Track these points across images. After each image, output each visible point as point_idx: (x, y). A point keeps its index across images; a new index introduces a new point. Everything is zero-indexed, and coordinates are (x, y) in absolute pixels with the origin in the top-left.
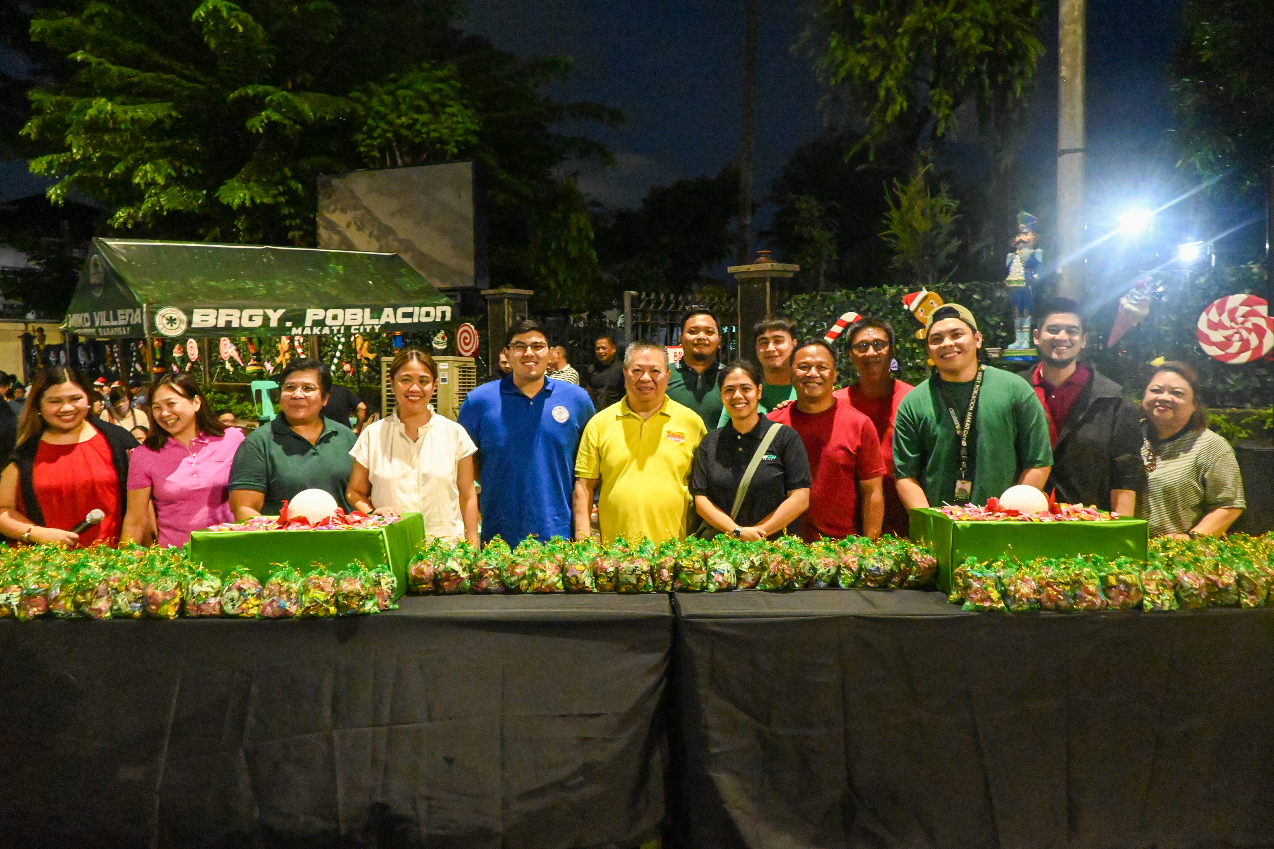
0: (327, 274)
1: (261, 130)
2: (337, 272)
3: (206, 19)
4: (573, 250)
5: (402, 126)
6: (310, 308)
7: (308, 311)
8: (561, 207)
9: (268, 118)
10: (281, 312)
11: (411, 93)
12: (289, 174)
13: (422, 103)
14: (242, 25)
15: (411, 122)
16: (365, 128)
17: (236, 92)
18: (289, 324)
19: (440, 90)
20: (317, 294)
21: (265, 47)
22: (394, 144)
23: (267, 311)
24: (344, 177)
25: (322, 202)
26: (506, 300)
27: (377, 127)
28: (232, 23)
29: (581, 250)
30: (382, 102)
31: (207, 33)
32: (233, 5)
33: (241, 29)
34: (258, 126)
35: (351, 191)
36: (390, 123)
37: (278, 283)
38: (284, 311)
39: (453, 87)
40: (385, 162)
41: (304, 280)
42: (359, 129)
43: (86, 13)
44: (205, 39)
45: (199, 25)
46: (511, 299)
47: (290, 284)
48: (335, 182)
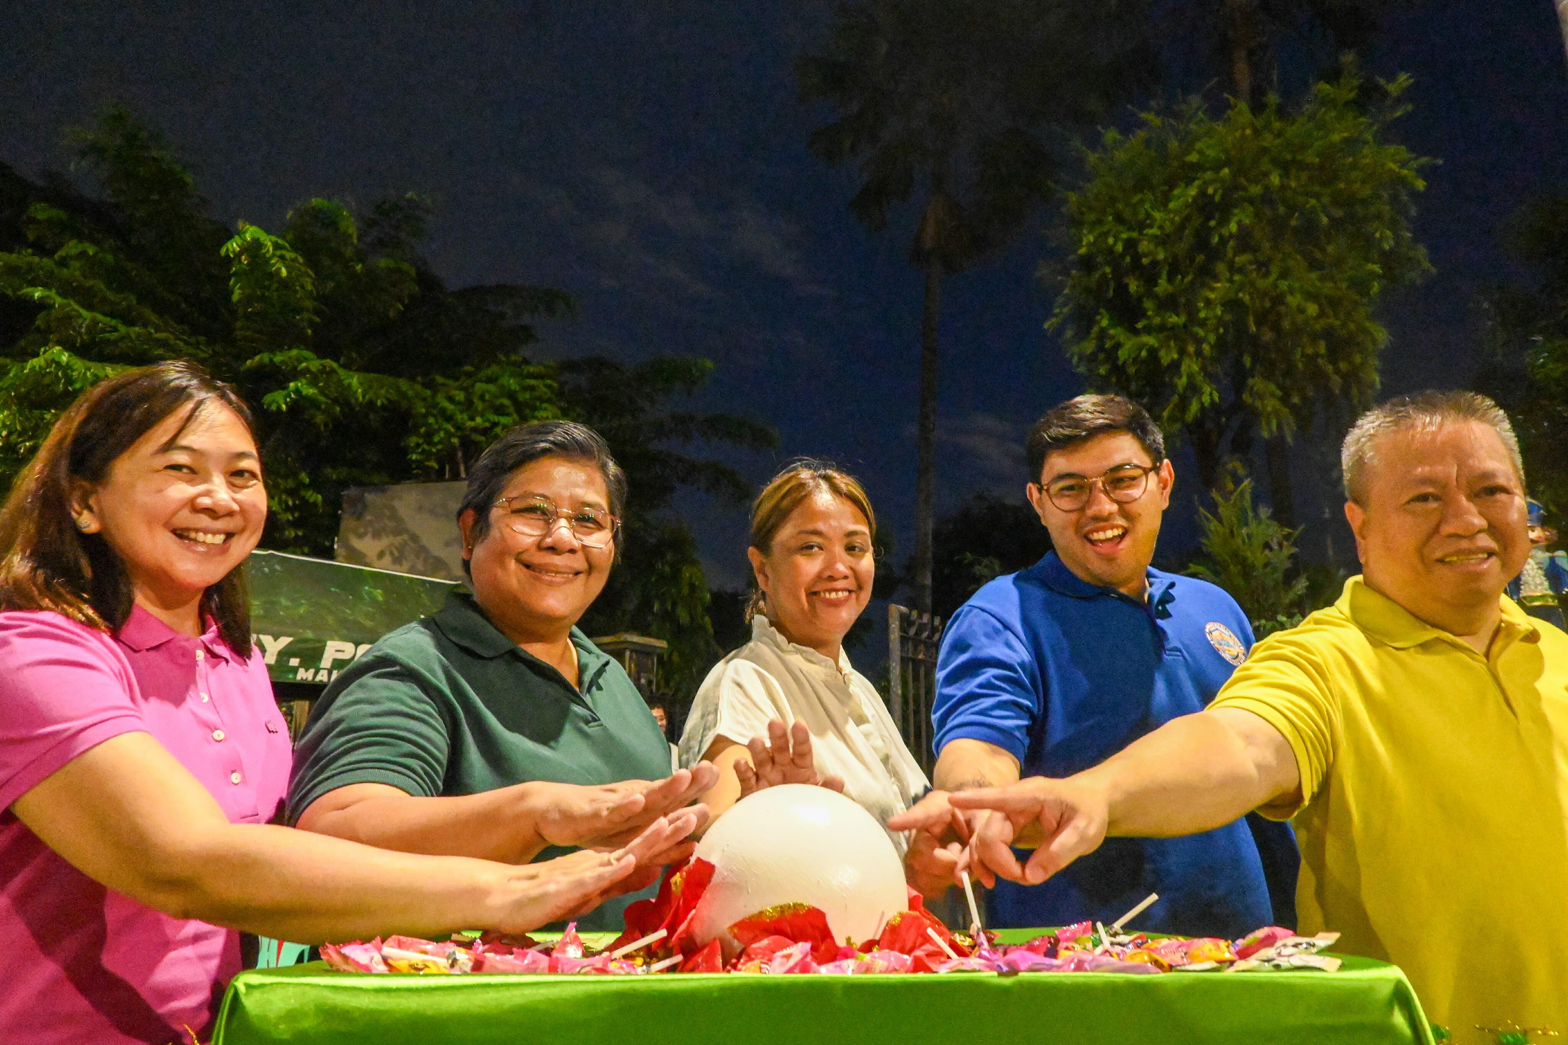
0: (359, 597)
1: (284, 407)
2: (374, 600)
3: (238, 255)
4: (683, 617)
5: (474, 430)
6: (332, 639)
7: (329, 643)
8: (669, 556)
9: (297, 391)
10: (284, 641)
11: (492, 388)
12: (307, 481)
13: (506, 402)
14: (287, 268)
15: (487, 425)
16: (423, 430)
17: (257, 358)
18: (294, 662)
19: (532, 388)
20: (343, 622)
21: (309, 304)
22: (460, 454)
23: (262, 637)
24: (384, 491)
25: (347, 522)
26: (628, 653)
27: (440, 429)
28: (275, 264)
29: (692, 618)
30: (451, 399)
31: (235, 274)
32: (280, 241)
33: (284, 272)
34: (281, 401)
35: (393, 509)
36: (458, 427)
37: (284, 601)
38: (290, 639)
39: (549, 387)
40: (444, 474)
41: (325, 601)
42: (415, 431)
43: (61, 253)
44: (232, 282)
45: (228, 261)
46: (636, 651)
47: (302, 604)
48: (369, 497)
